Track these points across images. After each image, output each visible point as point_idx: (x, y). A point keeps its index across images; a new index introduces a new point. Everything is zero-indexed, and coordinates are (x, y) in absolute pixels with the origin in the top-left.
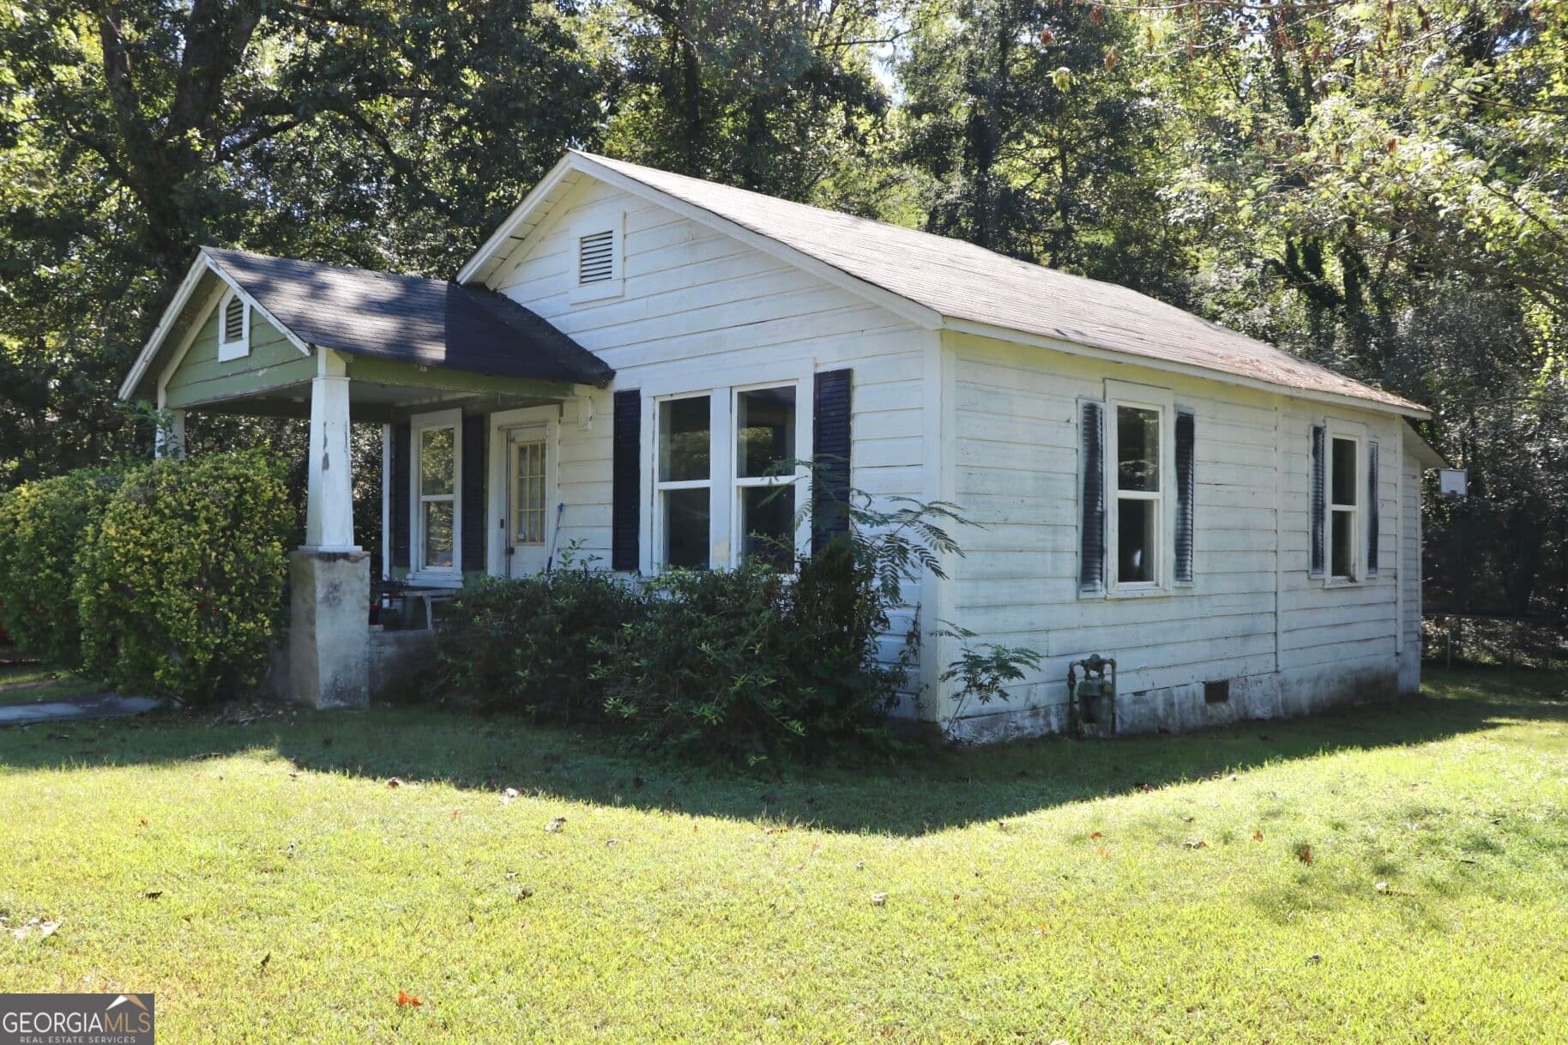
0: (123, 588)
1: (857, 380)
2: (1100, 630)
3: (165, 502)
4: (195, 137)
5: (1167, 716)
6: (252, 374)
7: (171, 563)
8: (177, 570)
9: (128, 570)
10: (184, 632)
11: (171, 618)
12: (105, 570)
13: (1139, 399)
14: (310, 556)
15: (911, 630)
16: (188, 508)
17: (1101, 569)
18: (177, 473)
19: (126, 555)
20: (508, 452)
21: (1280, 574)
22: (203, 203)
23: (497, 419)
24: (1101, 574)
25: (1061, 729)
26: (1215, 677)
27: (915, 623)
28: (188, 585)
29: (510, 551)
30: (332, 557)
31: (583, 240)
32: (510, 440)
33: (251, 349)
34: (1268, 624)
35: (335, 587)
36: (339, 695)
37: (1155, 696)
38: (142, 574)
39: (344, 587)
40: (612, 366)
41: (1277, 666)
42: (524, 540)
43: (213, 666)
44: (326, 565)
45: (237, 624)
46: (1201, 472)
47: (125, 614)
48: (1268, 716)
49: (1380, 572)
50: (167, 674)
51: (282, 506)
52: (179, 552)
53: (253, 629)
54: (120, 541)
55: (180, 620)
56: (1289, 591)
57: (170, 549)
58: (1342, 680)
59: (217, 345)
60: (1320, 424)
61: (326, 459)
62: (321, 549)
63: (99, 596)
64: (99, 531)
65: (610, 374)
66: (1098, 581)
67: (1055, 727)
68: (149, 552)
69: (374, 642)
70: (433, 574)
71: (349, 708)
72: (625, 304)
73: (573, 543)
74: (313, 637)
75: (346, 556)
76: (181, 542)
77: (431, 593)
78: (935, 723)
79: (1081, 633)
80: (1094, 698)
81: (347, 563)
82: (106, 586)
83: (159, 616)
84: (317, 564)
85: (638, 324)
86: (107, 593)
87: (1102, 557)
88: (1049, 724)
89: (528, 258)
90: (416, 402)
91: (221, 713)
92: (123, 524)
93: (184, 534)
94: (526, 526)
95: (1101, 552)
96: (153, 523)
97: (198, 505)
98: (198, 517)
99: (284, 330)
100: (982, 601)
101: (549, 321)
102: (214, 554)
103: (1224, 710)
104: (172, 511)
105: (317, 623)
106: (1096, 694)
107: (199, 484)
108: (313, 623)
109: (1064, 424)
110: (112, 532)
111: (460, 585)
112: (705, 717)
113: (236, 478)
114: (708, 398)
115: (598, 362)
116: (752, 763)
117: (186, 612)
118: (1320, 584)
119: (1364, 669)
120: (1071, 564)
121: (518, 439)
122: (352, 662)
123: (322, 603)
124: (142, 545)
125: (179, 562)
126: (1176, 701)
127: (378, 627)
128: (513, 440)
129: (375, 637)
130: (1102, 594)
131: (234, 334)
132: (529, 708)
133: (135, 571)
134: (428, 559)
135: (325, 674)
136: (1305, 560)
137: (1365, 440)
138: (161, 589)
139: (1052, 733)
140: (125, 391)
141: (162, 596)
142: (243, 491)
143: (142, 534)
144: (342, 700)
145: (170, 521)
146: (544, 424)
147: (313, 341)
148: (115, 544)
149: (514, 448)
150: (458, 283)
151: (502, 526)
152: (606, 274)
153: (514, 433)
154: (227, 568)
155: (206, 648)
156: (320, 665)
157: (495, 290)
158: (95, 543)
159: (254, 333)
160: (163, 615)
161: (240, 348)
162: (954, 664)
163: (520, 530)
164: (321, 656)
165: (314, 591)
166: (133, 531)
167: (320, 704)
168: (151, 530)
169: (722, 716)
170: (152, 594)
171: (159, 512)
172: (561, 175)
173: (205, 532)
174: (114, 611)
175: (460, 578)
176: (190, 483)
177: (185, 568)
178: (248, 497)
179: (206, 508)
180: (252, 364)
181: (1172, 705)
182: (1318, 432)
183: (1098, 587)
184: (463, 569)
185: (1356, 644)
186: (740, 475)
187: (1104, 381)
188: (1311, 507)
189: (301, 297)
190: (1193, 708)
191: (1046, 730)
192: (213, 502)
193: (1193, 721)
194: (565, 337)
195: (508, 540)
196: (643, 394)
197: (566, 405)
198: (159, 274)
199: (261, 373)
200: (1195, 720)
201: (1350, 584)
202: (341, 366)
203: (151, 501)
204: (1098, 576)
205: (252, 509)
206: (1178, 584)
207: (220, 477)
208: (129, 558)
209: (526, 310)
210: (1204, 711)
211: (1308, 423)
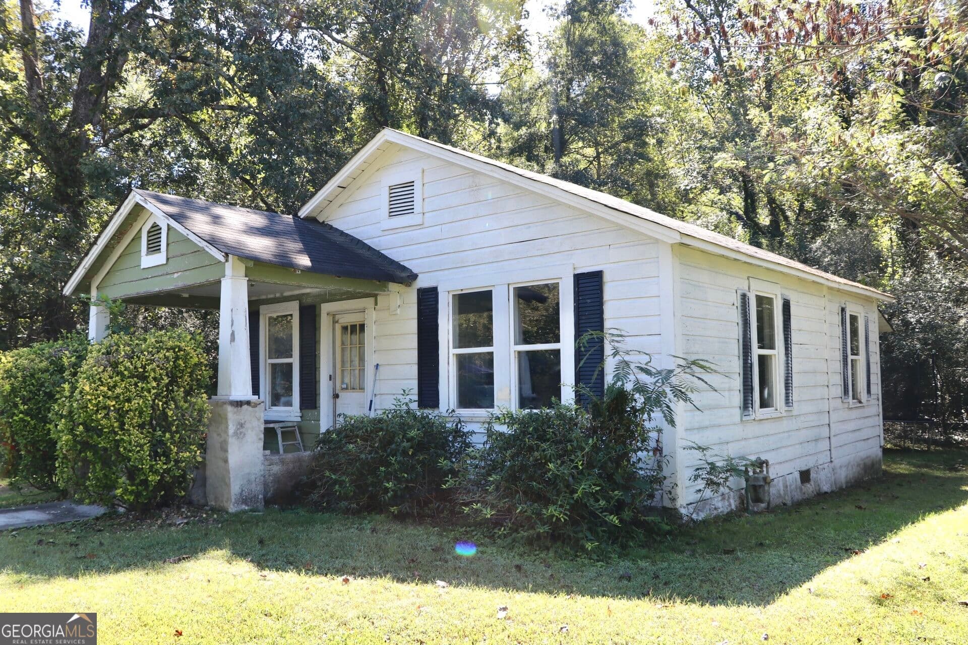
0: (94, 429)
1: (606, 278)
2: (752, 441)
3: (125, 367)
4: (89, 130)
5: (785, 494)
6: (168, 276)
7: (130, 410)
8: (135, 415)
9: (99, 416)
10: (141, 460)
11: (130, 451)
12: (80, 417)
13: (766, 290)
14: (224, 403)
15: (656, 446)
16: (141, 370)
17: (752, 401)
18: (129, 345)
19: (97, 405)
20: (334, 329)
21: (830, 399)
22: (99, 170)
23: (326, 308)
24: (752, 404)
25: (736, 507)
26: (804, 468)
27: (657, 441)
28: (141, 426)
29: (336, 396)
30: (239, 404)
31: (391, 189)
32: (335, 322)
33: (168, 259)
34: (825, 432)
35: (242, 425)
36: (245, 501)
37: (779, 481)
38: (109, 419)
39: (247, 425)
40: (415, 271)
41: (831, 458)
42: (347, 389)
43: (161, 484)
44: (235, 409)
45: (177, 453)
46: (795, 337)
47: (94, 448)
48: (829, 491)
49: (873, 397)
50: (126, 491)
51: (203, 368)
52: (136, 402)
53: (188, 457)
54: (93, 395)
55: (138, 452)
56: (834, 410)
57: (129, 400)
58: (858, 465)
59: (140, 257)
60: (844, 306)
61: (233, 334)
62: (231, 398)
63: (75, 436)
64: (73, 388)
65: (414, 277)
66: (750, 409)
67: (733, 507)
68: (114, 403)
69: (267, 463)
70: (277, 411)
71: (251, 510)
72: (424, 230)
73: (404, 391)
74: (226, 461)
75: (248, 403)
76: (137, 395)
77: (281, 425)
78: (676, 509)
79: (743, 443)
80: (760, 486)
81: (250, 408)
82: (81, 427)
83: (122, 449)
84: (229, 409)
85: (434, 243)
86: (82, 433)
87: (752, 393)
88: (730, 505)
89: (350, 200)
90: (264, 297)
91: (160, 517)
92: (94, 382)
93: (139, 389)
94: (347, 380)
95: (752, 389)
96: (115, 382)
97: (148, 368)
98: (148, 377)
99: (203, 244)
100: (696, 425)
101: (366, 242)
102: (161, 403)
103: (810, 488)
104: (130, 372)
105: (230, 451)
106: (762, 483)
107: (149, 352)
108: (226, 451)
109: (731, 306)
110: (87, 388)
111: (299, 419)
112: (553, 516)
113: (173, 348)
114: (490, 292)
115: (404, 268)
116: (589, 549)
117: (141, 446)
118: (846, 406)
119: (867, 457)
120: (737, 398)
121: (340, 321)
122: (253, 477)
123: (233, 436)
124: (109, 398)
125: (136, 410)
126: (788, 484)
127: (268, 452)
128: (337, 322)
129: (267, 460)
130: (752, 417)
131: (154, 247)
132: (392, 509)
133: (103, 417)
134: (272, 402)
135: (235, 488)
136: (839, 391)
137: (863, 314)
138: (124, 429)
139: (732, 510)
140: (68, 290)
141: (124, 434)
142: (177, 358)
143: (109, 389)
144: (247, 504)
145: (128, 380)
146: (363, 311)
147: (227, 251)
148: (89, 397)
149: (338, 327)
150: (299, 217)
151: (330, 380)
152: (410, 210)
153: (337, 317)
154: (170, 413)
155: (156, 472)
156: (232, 480)
157: (324, 222)
158: (71, 396)
159: (170, 247)
160: (125, 449)
161: (159, 259)
162: (698, 469)
163: (343, 382)
164: (232, 475)
165: (227, 428)
166: (102, 388)
167: (232, 509)
168: (115, 386)
169: (566, 514)
170: (116, 433)
171: (119, 373)
172: (378, 144)
173: (154, 388)
174: (86, 445)
175: (299, 414)
176: (142, 352)
177: (141, 413)
178: (181, 362)
179: (154, 370)
180: (169, 269)
181: (787, 487)
182: (843, 310)
183: (751, 413)
184: (301, 409)
185: (863, 442)
186: (516, 344)
187: (748, 278)
188: (842, 357)
189: (207, 223)
190: (796, 488)
191: (729, 509)
192: (158, 366)
193: (796, 496)
194: (378, 252)
195: (334, 389)
196: (439, 290)
197: (379, 298)
198: (65, 216)
199: (176, 275)
200: (798, 496)
201: (860, 405)
202: (242, 271)
203: (115, 365)
204: (750, 405)
205: (183, 371)
206: (787, 408)
207: (162, 348)
208: (99, 408)
209: (347, 235)
210: (801, 489)
211: (838, 305)
